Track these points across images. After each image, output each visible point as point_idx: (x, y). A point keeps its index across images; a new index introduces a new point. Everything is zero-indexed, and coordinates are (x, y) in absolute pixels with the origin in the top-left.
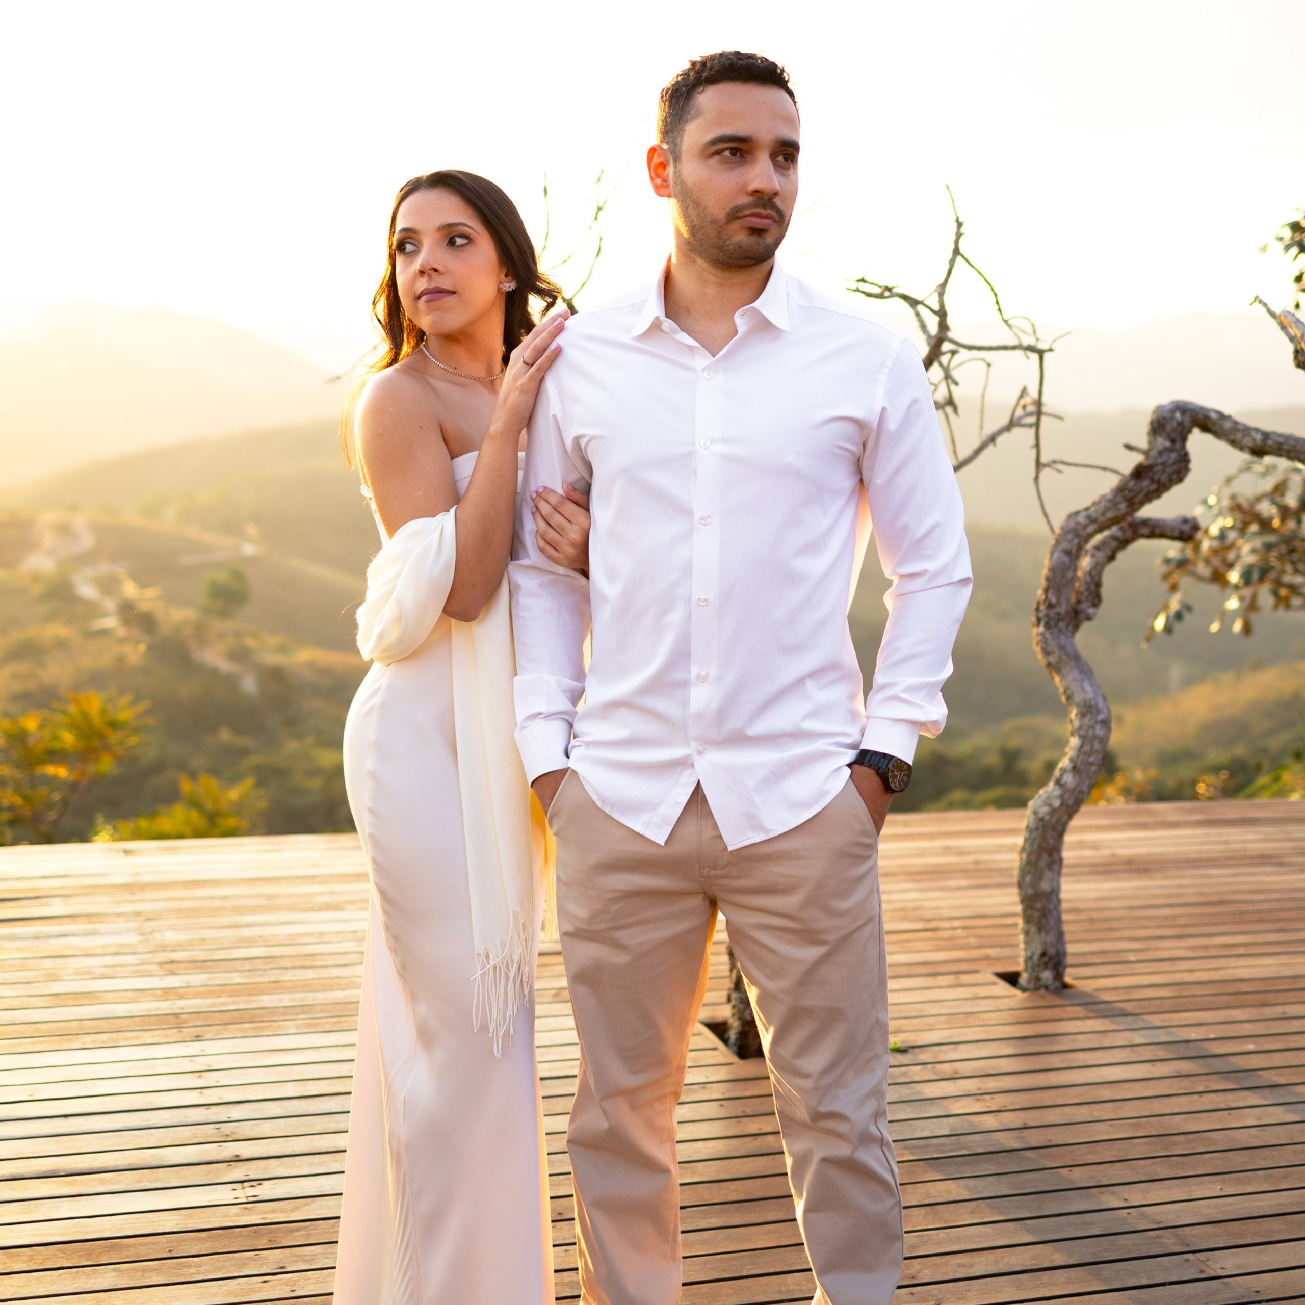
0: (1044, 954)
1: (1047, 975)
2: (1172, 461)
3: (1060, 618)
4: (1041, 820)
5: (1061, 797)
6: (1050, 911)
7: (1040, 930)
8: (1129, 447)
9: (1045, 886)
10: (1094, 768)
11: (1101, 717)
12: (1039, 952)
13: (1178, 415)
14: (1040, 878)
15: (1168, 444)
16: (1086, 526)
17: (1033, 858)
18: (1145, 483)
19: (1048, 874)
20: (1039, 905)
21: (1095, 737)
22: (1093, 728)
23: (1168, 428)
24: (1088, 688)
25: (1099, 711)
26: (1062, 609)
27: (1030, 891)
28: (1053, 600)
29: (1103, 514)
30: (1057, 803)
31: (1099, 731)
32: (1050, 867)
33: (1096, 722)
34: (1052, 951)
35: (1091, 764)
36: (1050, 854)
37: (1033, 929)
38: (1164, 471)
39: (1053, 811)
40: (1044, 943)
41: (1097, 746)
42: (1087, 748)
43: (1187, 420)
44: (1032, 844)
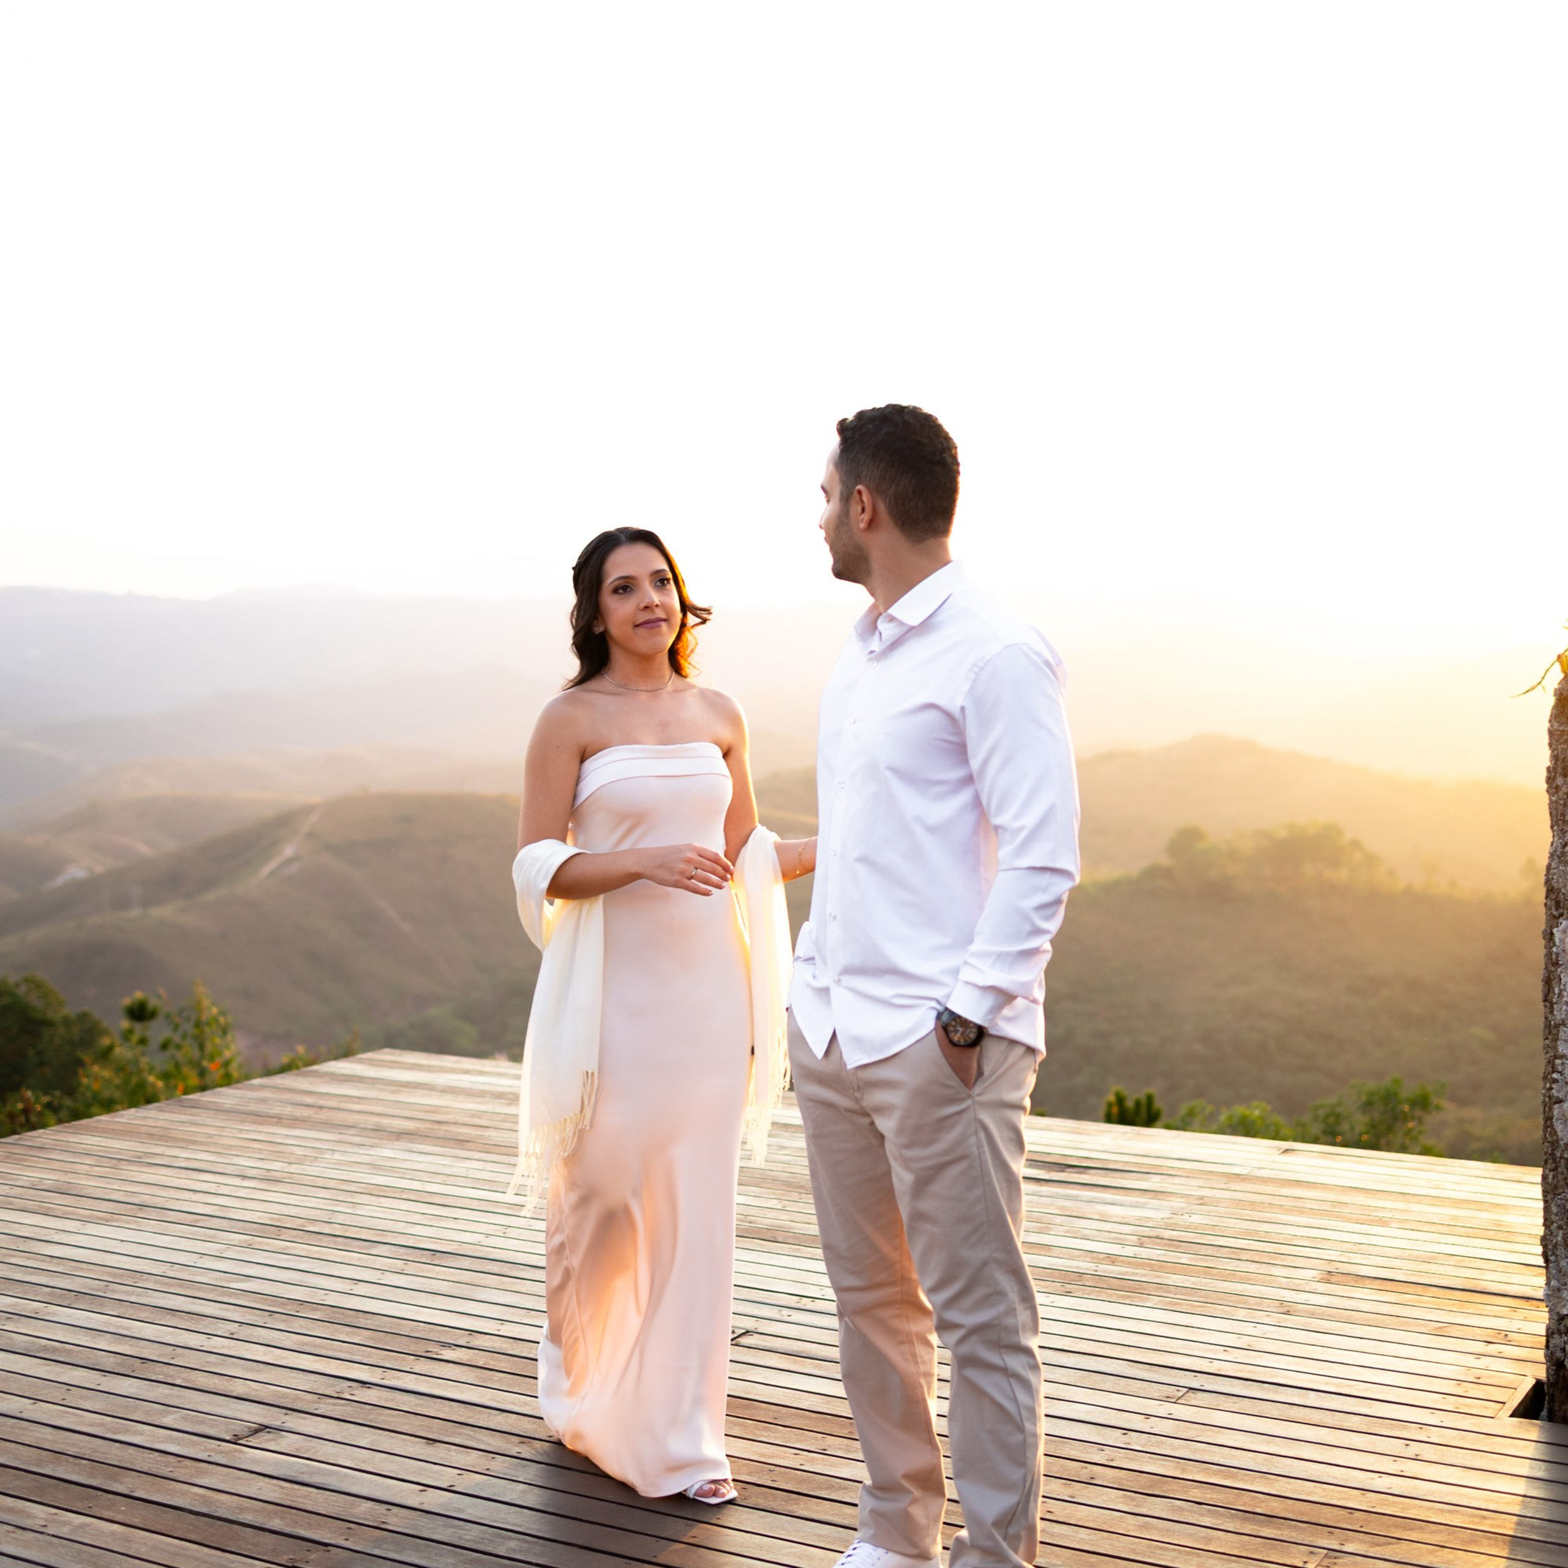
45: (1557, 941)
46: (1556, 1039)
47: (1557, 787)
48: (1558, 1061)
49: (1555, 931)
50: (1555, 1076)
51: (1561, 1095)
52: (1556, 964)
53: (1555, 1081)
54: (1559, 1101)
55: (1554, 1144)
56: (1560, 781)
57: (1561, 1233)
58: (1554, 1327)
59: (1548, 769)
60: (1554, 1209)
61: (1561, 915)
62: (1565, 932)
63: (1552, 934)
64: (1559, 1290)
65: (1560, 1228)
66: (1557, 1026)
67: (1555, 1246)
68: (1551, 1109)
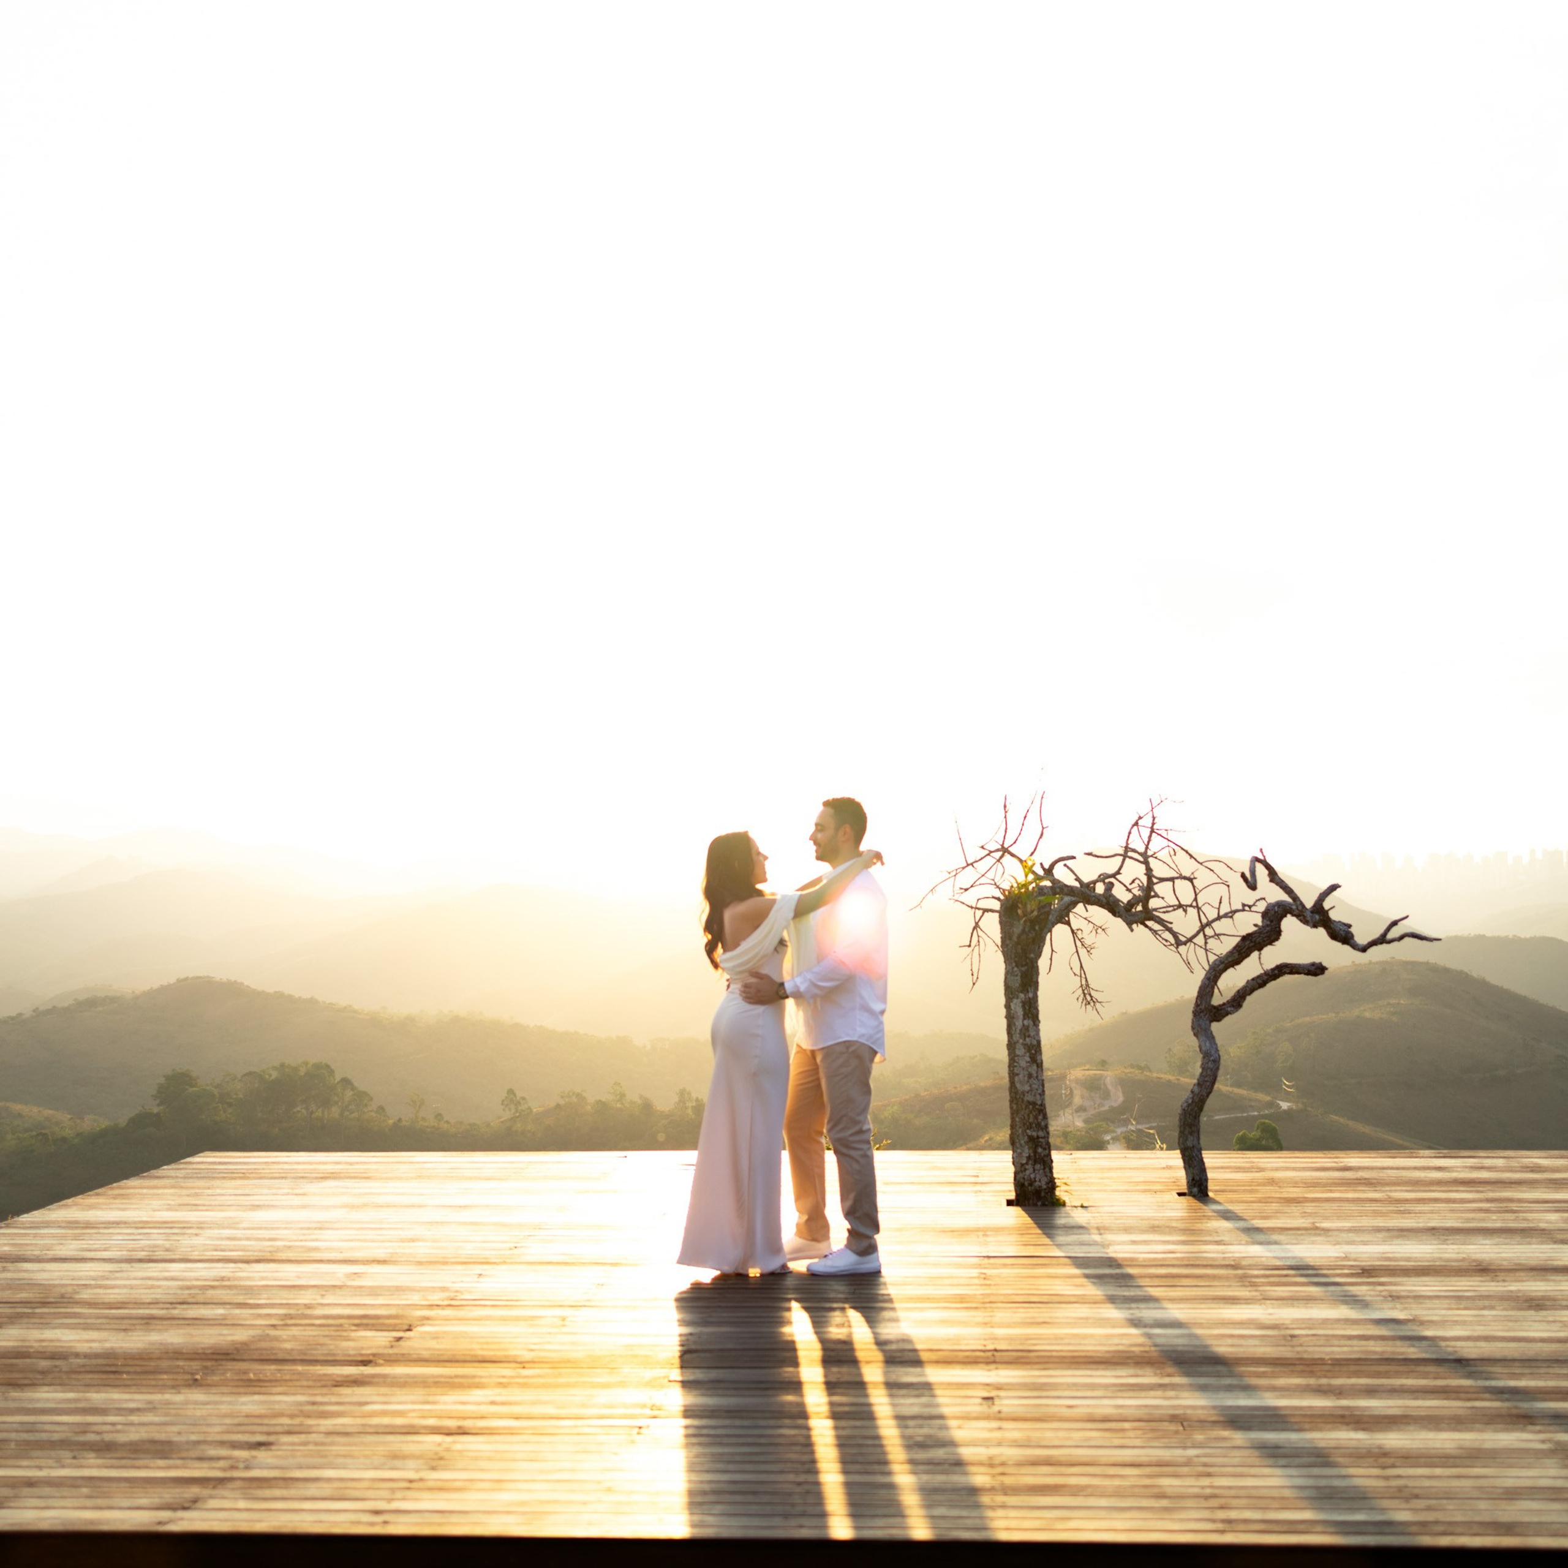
0: (1193, 1180)
1: (1195, 1190)
2: (1265, 931)
3: (1202, 1011)
4: (1184, 1110)
5: (1193, 1098)
6: (1193, 1157)
7: (1189, 1167)
8: (1255, 925)
9: (1189, 1144)
10: (1208, 1084)
11: (1212, 1058)
12: (1191, 1179)
13: (1276, 908)
14: (1187, 1140)
15: (1269, 923)
16: (1219, 965)
17: (1182, 1129)
18: (1247, 943)
19: (1191, 1138)
20: (1187, 1154)
21: (1208, 1068)
22: (1207, 1063)
23: (1269, 915)
24: (1208, 1044)
25: (1211, 1056)
26: (1203, 1007)
27: (1182, 1146)
28: (1199, 1003)
29: (1227, 959)
30: (1190, 1101)
31: (1210, 1065)
32: (1191, 1133)
33: (1209, 1061)
34: (1197, 1178)
35: (1206, 1081)
36: (1191, 1128)
37: (1187, 1166)
38: (1259, 936)
39: (1189, 1105)
40: (1193, 1173)
41: (1209, 1072)
42: (1204, 1074)
43: (1280, 911)
44: (1180, 1122)
45: (1013, 1008)
46: (1014, 1049)
47: (1007, 945)
48: (1016, 1058)
49: (1011, 1004)
50: (1015, 1064)
51: (1018, 1072)
52: (1013, 1018)
53: (1016, 1066)
54: (1017, 1075)
55: (1016, 1093)
56: (1008, 942)
57: (1021, 1130)
58: (1019, 1169)
59: (1001, 938)
60: (1017, 1119)
61: (1013, 998)
62: (1016, 1004)
63: (1010, 1006)
64: (1021, 1153)
65: (1020, 1127)
66: (1015, 1043)
67: (1018, 1136)
68: (1014, 1079)
